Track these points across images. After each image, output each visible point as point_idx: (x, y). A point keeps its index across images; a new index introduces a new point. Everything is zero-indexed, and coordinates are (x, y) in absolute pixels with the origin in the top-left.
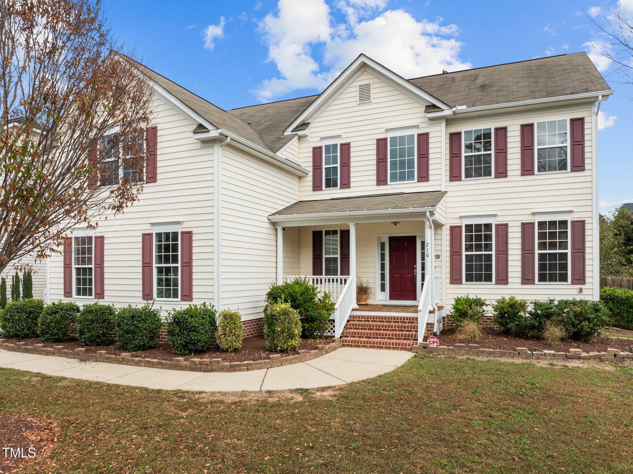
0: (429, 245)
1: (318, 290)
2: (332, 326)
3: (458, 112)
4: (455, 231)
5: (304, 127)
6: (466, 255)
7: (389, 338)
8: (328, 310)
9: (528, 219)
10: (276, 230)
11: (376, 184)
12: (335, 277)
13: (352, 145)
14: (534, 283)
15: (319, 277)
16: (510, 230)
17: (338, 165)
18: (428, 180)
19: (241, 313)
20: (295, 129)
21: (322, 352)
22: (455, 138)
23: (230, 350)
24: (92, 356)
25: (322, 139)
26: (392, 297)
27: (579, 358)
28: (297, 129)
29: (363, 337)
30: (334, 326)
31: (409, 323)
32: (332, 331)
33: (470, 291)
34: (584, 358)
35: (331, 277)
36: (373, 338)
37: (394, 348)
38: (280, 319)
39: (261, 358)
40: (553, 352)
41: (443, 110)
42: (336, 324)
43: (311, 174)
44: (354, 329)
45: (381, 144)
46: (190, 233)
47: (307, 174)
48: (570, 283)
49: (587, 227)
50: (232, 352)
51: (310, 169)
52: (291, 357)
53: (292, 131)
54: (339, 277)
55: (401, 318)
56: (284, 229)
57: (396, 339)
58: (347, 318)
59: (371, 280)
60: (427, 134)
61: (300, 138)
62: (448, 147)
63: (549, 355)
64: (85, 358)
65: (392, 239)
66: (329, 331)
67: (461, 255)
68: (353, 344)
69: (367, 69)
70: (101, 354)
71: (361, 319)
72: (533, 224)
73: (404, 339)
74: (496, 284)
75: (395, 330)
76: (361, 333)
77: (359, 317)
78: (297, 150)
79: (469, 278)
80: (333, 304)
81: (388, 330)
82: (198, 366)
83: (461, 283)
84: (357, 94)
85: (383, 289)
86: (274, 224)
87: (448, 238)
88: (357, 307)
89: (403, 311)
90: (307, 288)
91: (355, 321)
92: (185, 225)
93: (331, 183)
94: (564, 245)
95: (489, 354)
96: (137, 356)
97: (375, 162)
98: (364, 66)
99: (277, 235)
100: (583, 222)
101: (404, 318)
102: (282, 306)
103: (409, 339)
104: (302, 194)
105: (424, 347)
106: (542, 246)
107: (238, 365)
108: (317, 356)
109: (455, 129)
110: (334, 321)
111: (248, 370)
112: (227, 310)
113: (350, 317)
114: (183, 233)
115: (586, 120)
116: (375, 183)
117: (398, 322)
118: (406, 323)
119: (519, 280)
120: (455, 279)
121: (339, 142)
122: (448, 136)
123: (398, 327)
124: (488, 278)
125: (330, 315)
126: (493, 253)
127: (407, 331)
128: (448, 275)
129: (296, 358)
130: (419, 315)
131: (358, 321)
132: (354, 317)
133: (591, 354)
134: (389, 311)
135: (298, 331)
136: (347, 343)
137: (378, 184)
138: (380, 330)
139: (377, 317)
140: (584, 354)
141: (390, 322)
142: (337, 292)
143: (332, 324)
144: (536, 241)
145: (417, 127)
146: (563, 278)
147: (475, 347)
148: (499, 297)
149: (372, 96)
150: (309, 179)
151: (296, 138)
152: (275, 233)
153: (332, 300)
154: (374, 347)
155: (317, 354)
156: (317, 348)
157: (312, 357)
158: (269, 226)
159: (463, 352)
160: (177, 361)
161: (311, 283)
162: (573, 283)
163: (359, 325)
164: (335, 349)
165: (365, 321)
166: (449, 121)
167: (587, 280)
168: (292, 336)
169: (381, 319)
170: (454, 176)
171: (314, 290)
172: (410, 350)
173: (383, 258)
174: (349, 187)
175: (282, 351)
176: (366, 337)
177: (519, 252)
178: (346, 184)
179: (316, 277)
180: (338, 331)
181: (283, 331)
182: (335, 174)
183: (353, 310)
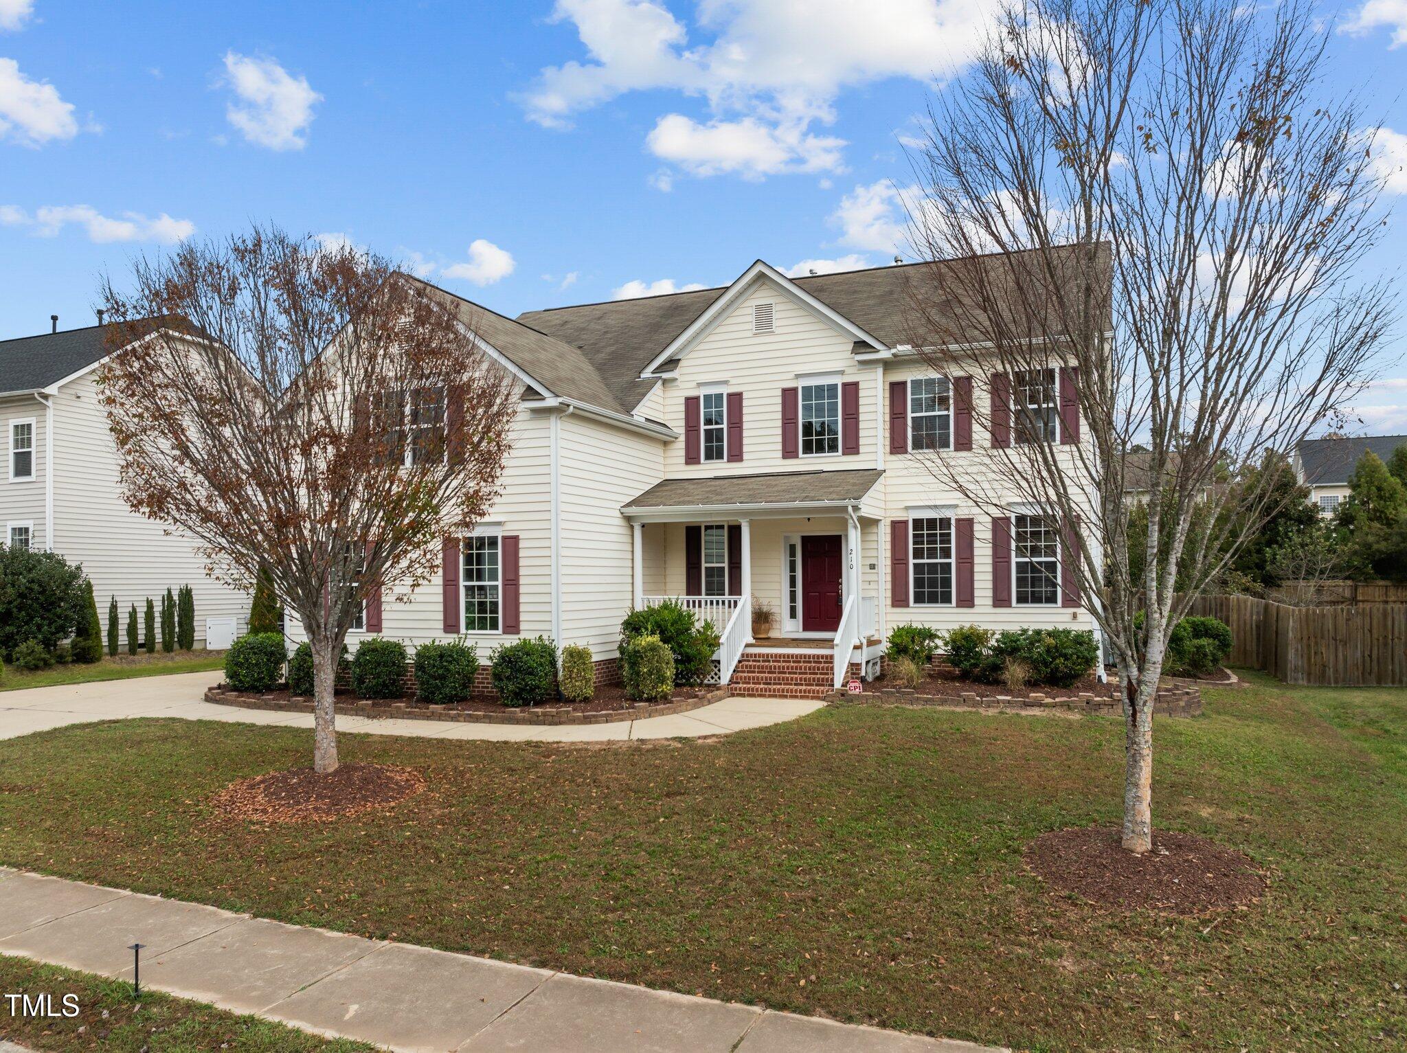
0: (854, 552)
1: (696, 617)
2: (716, 670)
3: (900, 354)
4: (898, 528)
5: (671, 366)
6: (914, 564)
7: (796, 684)
8: (710, 646)
9: (1002, 512)
10: (632, 527)
11: (782, 456)
12: (720, 598)
13: (745, 396)
14: (1010, 606)
15: (696, 598)
16: (976, 527)
17: (725, 426)
18: (858, 453)
19: (592, 649)
20: (657, 368)
21: (702, 702)
22: (897, 389)
23: (578, 699)
24: (385, 711)
25: (700, 385)
26: (806, 628)
27: (1041, 705)
28: (659, 369)
29: (760, 684)
30: (719, 670)
31: (825, 662)
32: (716, 677)
33: (914, 617)
34: (1046, 705)
35: (715, 598)
36: (775, 684)
37: (802, 697)
38: (646, 656)
39: (623, 708)
40: (1009, 698)
41: (878, 351)
42: (723, 666)
43: (682, 438)
44: (748, 672)
45: (789, 395)
46: (515, 539)
47: (676, 438)
48: (1061, 606)
50: (581, 701)
51: (682, 431)
52: (662, 706)
53: (653, 373)
54: (727, 597)
55: (814, 656)
56: (643, 526)
57: (806, 685)
58: (737, 657)
59: (775, 602)
60: (856, 384)
61: (665, 382)
62: (887, 402)
63: (1003, 702)
64: (373, 714)
65: (806, 540)
66: (712, 678)
67: (907, 564)
68: (746, 693)
69: (767, 282)
70: (399, 708)
71: (757, 658)
72: (1009, 519)
73: (817, 685)
74: (958, 606)
75: (806, 673)
76: (758, 678)
77: (755, 655)
78: (661, 401)
79: (919, 599)
80: (718, 637)
81: (795, 673)
82: (541, 718)
83: (907, 606)
84: (752, 318)
85: (793, 615)
86: (629, 519)
87: (889, 538)
88: (754, 641)
89: (817, 647)
90: (680, 614)
91: (749, 661)
92: (508, 527)
93: (714, 453)
94: (1050, 551)
95: (927, 701)
96: (451, 710)
97: (779, 423)
98: (761, 276)
99: (633, 536)
101: (818, 656)
102: (648, 639)
103: (823, 685)
104: (669, 469)
105: (843, 695)
106: (1021, 551)
107: (594, 716)
108: (695, 706)
109: (897, 377)
110: (719, 662)
111: (607, 722)
112: (573, 645)
113: (743, 655)
114: (504, 538)
116: (780, 454)
117: (810, 662)
118: (821, 662)
119: (990, 602)
120: (899, 600)
121: (725, 390)
122: (887, 387)
123: (810, 669)
124: (946, 599)
125: (713, 652)
126: (953, 560)
127: (821, 674)
128: (889, 594)
129: (668, 708)
130: (836, 652)
131: (753, 661)
132: (747, 655)
133: (1057, 700)
134: (798, 647)
135: (669, 673)
136: (738, 692)
137: (784, 457)
138: (785, 673)
139: (780, 656)
140: (1049, 700)
141: (800, 662)
142: (723, 620)
143: (716, 667)
144: (1013, 545)
145: (842, 373)
146: (1051, 598)
147: (908, 693)
148: (956, 627)
149: (775, 323)
150: (681, 444)
151: (660, 382)
152: (630, 533)
153: (716, 631)
154: (775, 696)
155: (696, 703)
156: (696, 696)
157: (689, 707)
158: (621, 522)
159: (893, 700)
160: (511, 712)
161: (685, 608)
162: (1064, 606)
163: (755, 666)
164: (720, 699)
165: (763, 661)
166: (888, 365)
168: (662, 680)
169: (787, 658)
170: (897, 447)
171: (690, 616)
172: (823, 699)
173: (792, 568)
174: (741, 460)
175: (650, 700)
176: (764, 684)
177: (989, 560)
178: (736, 456)
179: (691, 598)
180: (725, 676)
181: (650, 673)
182: (720, 439)
183: (747, 646)
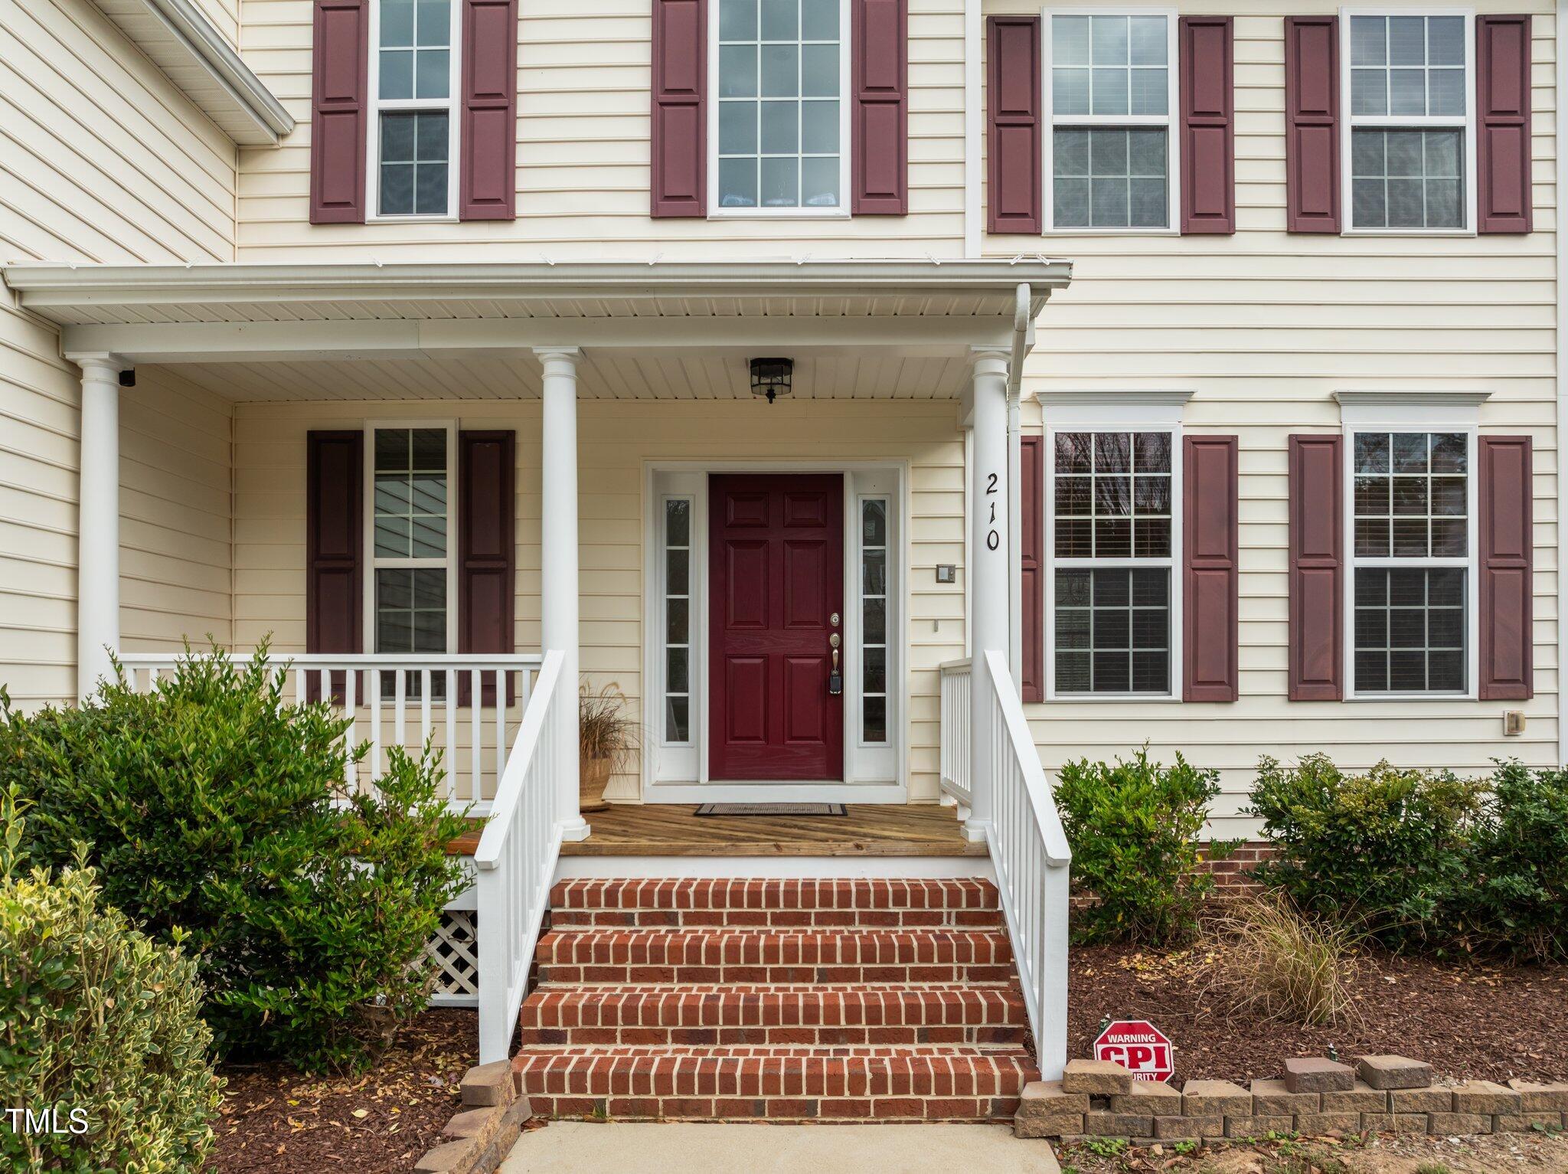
2: (460, 949)
6: (1059, 572)
9: (1316, 421)
11: (647, 210)
14: (1338, 698)
15: (344, 662)
16: (1245, 463)
17: (453, 103)
18: (901, 213)
22: (1010, 43)
26: (718, 772)
29: (659, 1038)
30: (473, 950)
31: (911, 919)
37: (887, 1112)
43: (302, 136)
44: (580, 978)
47: (281, 136)
48: (1476, 697)
49: (1540, 463)
51: (302, 112)
54: (452, 659)
56: (126, 378)
58: (539, 907)
59: (626, 687)
65: (721, 486)
67: (1037, 572)
68: (610, 1097)
71: (620, 909)
72: (1335, 442)
75: (850, 977)
77: (611, 894)
79: (1071, 676)
83: (1039, 698)
85: (678, 730)
88: (586, 833)
91: (583, 919)
93: (411, 193)
94: (1450, 538)
95: (1499, 1116)
97: (643, 103)
100: (1524, 444)
104: (249, 237)
105: (1095, 1103)
106: (1371, 537)
113: (556, 895)
115: (1539, 28)
116: (641, 202)
118: (891, 920)
119: (1280, 685)
122: (983, 30)
124: (1153, 677)
126: (1175, 562)
127: (918, 975)
131: (609, 922)
132: (576, 897)
134: (779, 851)
136: (568, 1095)
137: (657, 215)
138: (756, 975)
139: (718, 894)
141: (802, 920)
142: (489, 748)
143: (461, 938)
144: (1349, 518)
146: (1450, 676)
150: (294, 160)
161: (297, 693)
162: (1484, 698)
163: (620, 949)
167: (1541, 682)
170: (1009, 216)
173: (677, 576)
176: (681, 1037)
177: (1281, 563)
178: (490, 203)
179: (327, 662)
182: (437, 146)
183: (568, 852)
